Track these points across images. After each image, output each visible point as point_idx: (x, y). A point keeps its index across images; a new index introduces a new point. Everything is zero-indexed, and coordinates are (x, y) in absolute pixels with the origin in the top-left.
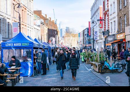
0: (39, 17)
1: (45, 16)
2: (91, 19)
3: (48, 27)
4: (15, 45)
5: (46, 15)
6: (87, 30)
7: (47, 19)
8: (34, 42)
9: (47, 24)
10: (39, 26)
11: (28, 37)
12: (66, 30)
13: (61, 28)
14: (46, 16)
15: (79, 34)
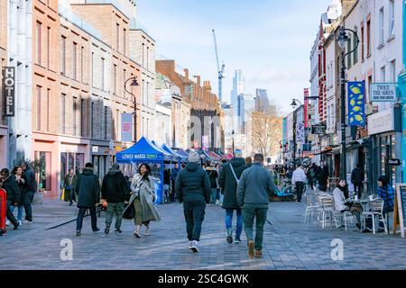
0: (168, 80)
1: (183, 74)
2: (311, 81)
3: (190, 105)
4: (136, 157)
5: (186, 70)
6: (302, 110)
7: (189, 83)
8: (165, 153)
9: (189, 97)
10: (167, 105)
11: (153, 142)
12: (257, 99)
13: (238, 94)
14: (187, 74)
15: (285, 119)
